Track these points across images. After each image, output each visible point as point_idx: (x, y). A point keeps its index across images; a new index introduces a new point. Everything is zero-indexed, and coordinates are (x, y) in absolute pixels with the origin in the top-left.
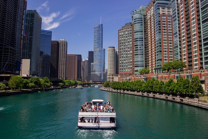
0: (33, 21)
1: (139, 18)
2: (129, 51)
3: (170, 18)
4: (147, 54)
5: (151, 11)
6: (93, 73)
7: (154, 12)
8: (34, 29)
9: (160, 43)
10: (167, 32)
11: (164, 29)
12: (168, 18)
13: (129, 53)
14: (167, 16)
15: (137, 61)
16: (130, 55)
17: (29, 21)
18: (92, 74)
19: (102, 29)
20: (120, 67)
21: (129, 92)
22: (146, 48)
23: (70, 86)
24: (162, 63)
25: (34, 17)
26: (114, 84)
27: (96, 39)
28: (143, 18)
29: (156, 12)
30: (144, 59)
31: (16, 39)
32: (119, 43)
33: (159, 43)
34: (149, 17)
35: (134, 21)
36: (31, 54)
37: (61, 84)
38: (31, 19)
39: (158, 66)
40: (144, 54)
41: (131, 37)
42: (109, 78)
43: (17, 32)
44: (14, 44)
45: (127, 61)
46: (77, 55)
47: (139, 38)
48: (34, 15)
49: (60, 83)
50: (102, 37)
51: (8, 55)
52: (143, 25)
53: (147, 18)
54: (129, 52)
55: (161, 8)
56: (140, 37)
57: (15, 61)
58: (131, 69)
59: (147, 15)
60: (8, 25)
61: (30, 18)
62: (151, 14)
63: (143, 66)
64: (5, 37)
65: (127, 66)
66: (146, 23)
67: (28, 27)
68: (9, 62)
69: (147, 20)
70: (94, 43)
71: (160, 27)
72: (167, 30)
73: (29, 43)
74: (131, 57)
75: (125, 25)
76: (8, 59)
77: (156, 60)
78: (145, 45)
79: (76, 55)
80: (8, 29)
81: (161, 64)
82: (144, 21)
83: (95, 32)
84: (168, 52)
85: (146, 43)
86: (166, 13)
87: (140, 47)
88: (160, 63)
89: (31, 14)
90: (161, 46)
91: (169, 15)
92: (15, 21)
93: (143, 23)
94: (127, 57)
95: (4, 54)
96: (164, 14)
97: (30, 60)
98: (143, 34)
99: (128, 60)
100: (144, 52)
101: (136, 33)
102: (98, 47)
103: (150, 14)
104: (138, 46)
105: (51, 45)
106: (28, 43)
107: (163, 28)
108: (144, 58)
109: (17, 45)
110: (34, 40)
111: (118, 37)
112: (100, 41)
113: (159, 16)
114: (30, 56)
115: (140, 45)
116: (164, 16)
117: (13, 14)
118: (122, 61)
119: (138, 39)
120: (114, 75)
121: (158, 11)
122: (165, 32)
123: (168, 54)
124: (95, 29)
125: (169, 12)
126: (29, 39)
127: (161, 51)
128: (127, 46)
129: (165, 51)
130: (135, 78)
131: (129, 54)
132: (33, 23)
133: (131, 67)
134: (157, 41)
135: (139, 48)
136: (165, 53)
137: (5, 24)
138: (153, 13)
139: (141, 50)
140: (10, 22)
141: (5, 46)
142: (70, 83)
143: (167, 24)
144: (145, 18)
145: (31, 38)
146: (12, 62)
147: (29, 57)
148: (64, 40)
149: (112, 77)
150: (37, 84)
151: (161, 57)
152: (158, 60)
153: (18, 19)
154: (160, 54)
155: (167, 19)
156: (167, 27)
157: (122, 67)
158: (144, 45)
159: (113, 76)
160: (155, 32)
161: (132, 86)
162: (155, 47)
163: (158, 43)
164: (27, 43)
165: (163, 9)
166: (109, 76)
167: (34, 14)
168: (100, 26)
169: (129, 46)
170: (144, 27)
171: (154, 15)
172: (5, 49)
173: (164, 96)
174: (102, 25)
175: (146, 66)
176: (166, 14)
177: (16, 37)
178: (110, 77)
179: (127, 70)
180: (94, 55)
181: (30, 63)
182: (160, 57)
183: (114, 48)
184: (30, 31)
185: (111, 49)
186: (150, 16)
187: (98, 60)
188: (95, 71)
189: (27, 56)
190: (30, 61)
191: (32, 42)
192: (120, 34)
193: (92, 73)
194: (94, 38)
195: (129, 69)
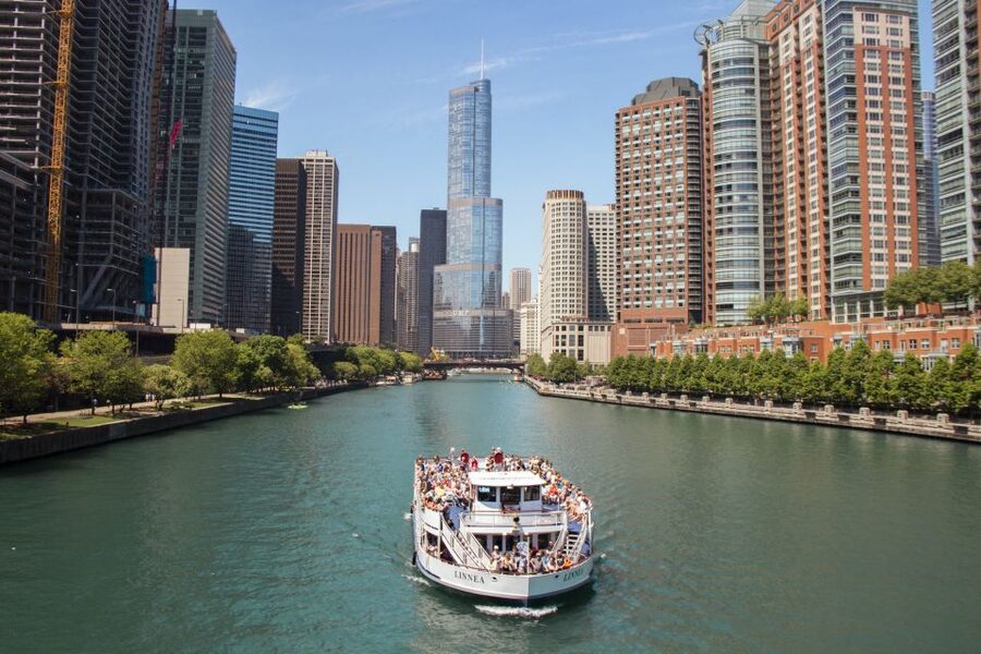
0: (203, 63)
1: (736, 61)
2: (669, 214)
3: (877, 61)
4: (772, 229)
5: (802, 29)
6: (445, 314)
7: (820, 33)
8: (204, 101)
9: (854, 179)
10: (888, 130)
11: (874, 116)
12: (891, 62)
13: (669, 223)
14: (884, 53)
15: (729, 263)
16: (675, 234)
17: (181, 62)
18: (440, 319)
19: (489, 105)
20: (627, 286)
21: (728, 406)
22: (773, 198)
23: (381, 379)
24: (860, 271)
25: (203, 44)
26: (626, 367)
27: (459, 150)
28: (756, 62)
29: (835, 35)
30: (762, 253)
31: (135, 150)
32: (622, 177)
33: (848, 180)
34: (786, 54)
35: (710, 72)
36: (193, 225)
37: (348, 367)
38: (190, 56)
39: (840, 285)
40: (761, 231)
41: (679, 144)
42: (564, 337)
43: (140, 117)
44: (126, 177)
45: (659, 260)
46: (379, 228)
47: (738, 154)
48: (204, 37)
49: (340, 365)
50: (489, 141)
51: (107, 227)
52: (757, 92)
53: (776, 58)
54: (669, 220)
55: (857, 15)
56: (742, 147)
57: (133, 258)
58: (681, 297)
59: (776, 45)
60: (103, 83)
61: (186, 50)
62: (803, 40)
63: (757, 285)
64: (94, 141)
65: (659, 284)
66: (769, 82)
67: (179, 94)
68: (114, 261)
69: (776, 68)
70: (450, 169)
71: (852, 104)
72: (886, 117)
73: (183, 173)
74: (680, 240)
75: (644, 91)
76: (107, 248)
77: (832, 256)
78: (766, 187)
79: (373, 228)
80: (101, 103)
81: (857, 274)
82: (762, 72)
83: (452, 119)
84: (890, 219)
85: (771, 176)
86: (883, 39)
87: (744, 198)
88: (853, 271)
89: (192, 29)
90: (856, 193)
91: (895, 49)
92: (131, 64)
93: (757, 82)
94: (659, 243)
95: (90, 226)
96: (871, 41)
97: (188, 250)
98: (759, 134)
99: (664, 257)
100: (761, 220)
101: (723, 132)
102: (466, 191)
103: (797, 40)
104: (735, 194)
105: (277, 181)
106: (180, 168)
107: (869, 110)
108: (762, 248)
109: (139, 180)
110: (205, 155)
111: (614, 146)
112: (478, 160)
113: (850, 55)
114: (188, 232)
115: (740, 187)
116: (874, 51)
117: (122, 30)
118: (637, 258)
119: (734, 160)
120: (586, 327)
121: (844, 30)
122: (875, 130)
123: (891, 232)
124: (451, 103)
125: (894, 32)
126: (184, 153)
127: (856, 218)
128: (658, 189)
129: (877, 218)
130: (735, 342)
131: (669, 227)
132: (200, 75)
133: (681, 290)
134: (836, 171)
135: (736, 202)
136: (877, 225)
137: (89, 76)
138: (814, 36)
139: (745, 208)
140: (113, 70)
141: (91, 183)
142: (378, 361)
143: (885, 92)
144: (763, 62)
145: (192, 145)
146: (124, 264)
147: (187, 240)
148: (322, 156)
149: (576, 333)
150: (281, 370)
151: (859, 245)
152: (839, 260)
153: (144, 55)
154: (852, 232)
155: (884, 67)
156: (886, 105)
157: (638, 286)
158: (760, 188)
159: (581, 329)
160: (823, 127)
161: (735, 376)
162: (826, 200)
163: (843, 179)
164: (175, 172)
165: (870, 18)
166: (564, 328)
167: (204, 30)
168: (476, 90)
169: (669, 190)
170: (762, 102)
171: (820, 45)
172: (90, 197)
173: (943, 423)
174: (487, 84)
175: (769, 285)
176: (883, 43)
177: (135, 141)
178: (568, 333)
179: (658, 303)
180: (451, 227)
181: (191, 265)
182: (853, 245)
183: (580, 195)
184: (186, 113)
185: (565, 200)
186: (797, 50)
187: (467, 252)
188: (448, 307)
189: (173, 232)
190: (192, 259)
191: (197, 166)
192: (626, 130)
193: (437, 314)
194: (451, 146)
195: (671, 297)
